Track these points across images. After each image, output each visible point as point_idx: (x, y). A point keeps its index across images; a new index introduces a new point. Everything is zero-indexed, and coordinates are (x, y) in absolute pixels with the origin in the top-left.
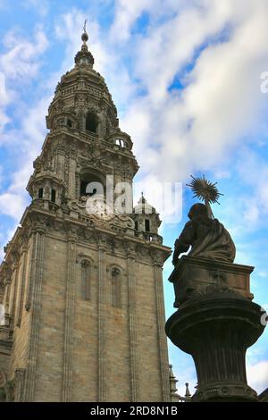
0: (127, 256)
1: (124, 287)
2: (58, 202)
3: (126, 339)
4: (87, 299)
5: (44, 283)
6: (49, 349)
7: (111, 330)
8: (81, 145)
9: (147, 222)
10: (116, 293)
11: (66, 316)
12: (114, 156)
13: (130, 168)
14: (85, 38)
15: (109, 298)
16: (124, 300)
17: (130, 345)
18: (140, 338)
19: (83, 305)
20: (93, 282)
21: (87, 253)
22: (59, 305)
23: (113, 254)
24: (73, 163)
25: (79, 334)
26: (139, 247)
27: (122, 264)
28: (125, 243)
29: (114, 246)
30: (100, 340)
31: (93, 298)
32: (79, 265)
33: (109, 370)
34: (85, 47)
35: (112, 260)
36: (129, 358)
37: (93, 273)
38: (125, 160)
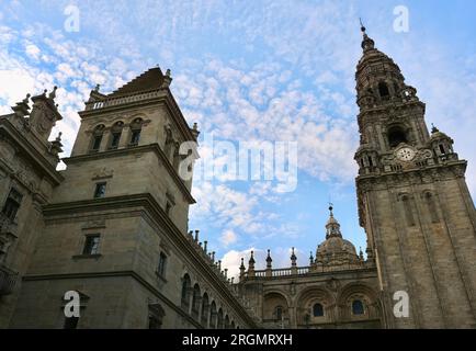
0: (434, 180)
1: (437, 204)
2: (374, 164)
3: (449, 244)
4: (413, 225)
5: (380, 225)
6: (395, 271)
7: (436, 241)
8: (379, 112)
9: (441, 147)
10: (433, 211)
11: (401, 244)
12: (404, 107)
13: (419, 109)
14: (363, 29)
15: (428, 218)
16: (440, 215)
17: (455, 250)
18: (461, 241)
19: (411, 230)
20: (413, 211)
21: (404, 190)
22: (394, 237)
23: (423, 183)
24: (378, 127)
25: (414, 253)
26: (440, 170)
27: (431, 187)
28: (428, 171)
29: (421, 177)
30: (430, 253)
31: (417, 223)
32: (401, 202)
33: (443, 274)
34: (365, 36)
35: (423, 187)
36: (456, 260)
37: (412, 203)
38: (412, 105)
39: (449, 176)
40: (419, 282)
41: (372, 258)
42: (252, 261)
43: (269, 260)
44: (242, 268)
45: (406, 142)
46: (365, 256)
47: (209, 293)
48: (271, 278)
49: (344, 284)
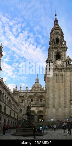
0: (65, 71)
1: (64, 78)
3: (64, 88)
4: (57, 82)
5: (49, 81)
6: (51, 93)
7: (62, 87)
8: (55, 48)
9: (69, 62)
10: (62, 79)
11: (53, 87)
12: (62, 48)
13: (66, 49)
15: (61, 81)
16: (64, 81)
17: (65, 90)
18: (67, 88)
19: (56, 84)
20: (58, 79)
21: (57, 73)
22: (52, 85)
23: (62, 71)
24: (54, 53)
25: (56, 90)
26: (67, 68)
28: (64, 68)
29: (62, 70)
30: (59, 90)
31: (58, 82)
32: (55, 76)
33: (61, 95)
35: (62, 73)
36: (65, 92)
37: (58, 77)
38: (64, 47)
39: (68, 70)
40: (55, 96)
41: (46, 90)
42: (16, 87)
43: (21, 87)
44: (14, 89)
45: (60, 59)
46: (44, 89)
47: (4, 93)
48: (21, 92)
49: (38, 95)
